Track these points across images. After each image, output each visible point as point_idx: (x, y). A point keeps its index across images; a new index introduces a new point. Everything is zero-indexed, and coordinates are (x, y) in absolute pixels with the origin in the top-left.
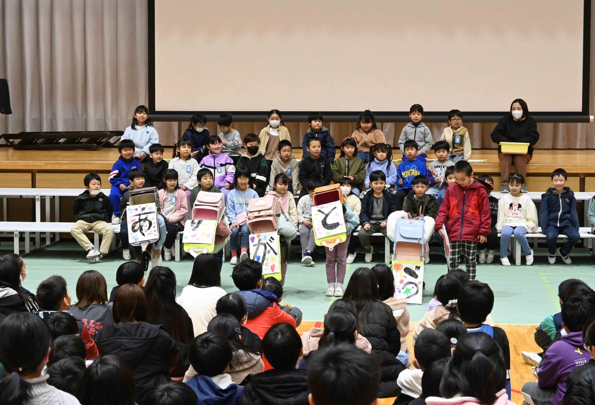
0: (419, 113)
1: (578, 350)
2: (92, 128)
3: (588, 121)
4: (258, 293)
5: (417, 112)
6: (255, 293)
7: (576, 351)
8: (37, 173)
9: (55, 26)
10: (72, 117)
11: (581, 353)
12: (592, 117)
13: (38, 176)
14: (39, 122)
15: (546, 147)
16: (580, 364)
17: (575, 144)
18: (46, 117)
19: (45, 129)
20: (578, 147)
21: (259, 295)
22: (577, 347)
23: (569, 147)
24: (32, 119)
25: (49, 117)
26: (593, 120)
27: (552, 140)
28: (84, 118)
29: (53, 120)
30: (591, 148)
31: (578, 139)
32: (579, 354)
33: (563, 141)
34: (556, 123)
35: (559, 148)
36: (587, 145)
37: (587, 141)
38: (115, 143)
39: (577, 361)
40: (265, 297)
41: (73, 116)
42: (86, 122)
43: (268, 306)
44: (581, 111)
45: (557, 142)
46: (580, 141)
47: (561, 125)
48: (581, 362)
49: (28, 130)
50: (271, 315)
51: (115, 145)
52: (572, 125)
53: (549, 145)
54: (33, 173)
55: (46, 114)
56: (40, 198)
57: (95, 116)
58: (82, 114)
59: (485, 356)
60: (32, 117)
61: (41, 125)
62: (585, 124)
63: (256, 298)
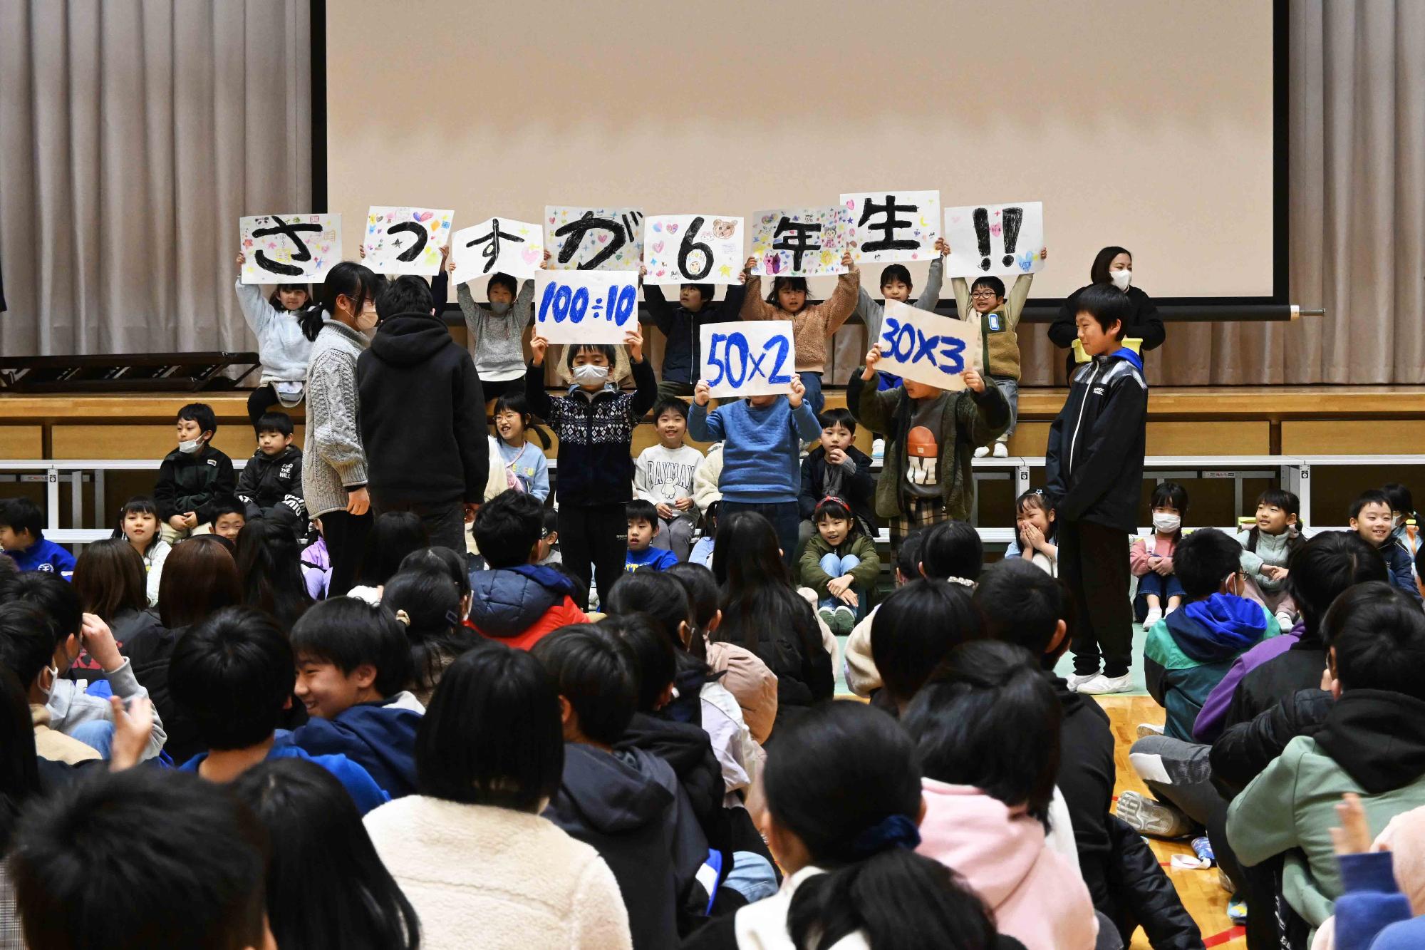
0: (901, 284)
2: (189, 345)
3: (1286, 316)
4: (529, 576)
5: (896, 283)
6: (521, 576)
8: (54, 424)
9: (105, 120)
10: (144, 325)
12: (1295, 309)
13: (57, 433)
14: (72, 334)
15: (1195, 381)
17: (1260, 373)
18: (87, 325)
19: (85, 348)
20: (1266, 381)
21: (530, 582)
23: (1248, 382)
24: (55, 328)
25: (93, 324)
26: (1297, 315)
27: (1208, 365)
28: (171, 325)
29: (102, 331)
30: (1294, 382)
31: (1267, 363)
33: (1233, 368)
34: (1217, 323)
35: (1224, 382)
36: (1285, 375)
37: (1285, 366)
38: (239, 380)
40: (546, 587)
41: (148, 323)
42: (176, 333)
43: (553, 604)
44: (1271, 295)
45: (1220, 371)
46: (1271, 367)
47: (1228, 326)
49: (46, 351)
51: (241, 385)
52: (1252, 325)
53: (1202, 375)
54: (46, 425)
55: (87, 316)
56: (57, 475)
57: (195, 323)
58: (167, 320)
60: (56, 325)
61: (75, 340)
62: (1281, 322)
63: (524, 589)
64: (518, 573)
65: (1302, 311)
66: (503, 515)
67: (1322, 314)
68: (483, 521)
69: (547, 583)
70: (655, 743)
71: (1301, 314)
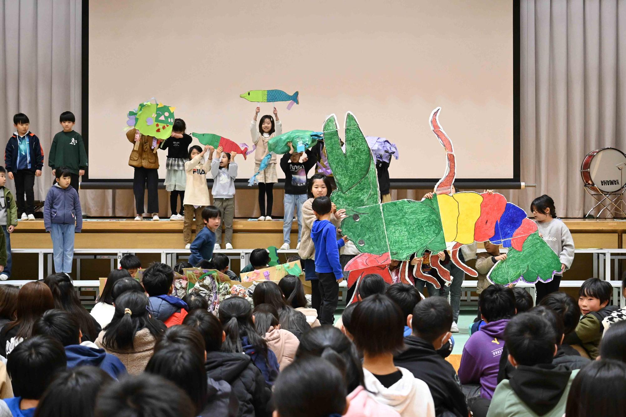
1: (495, 340)
3: (519, 187)
4: (163, 299)
6: (160, 299)
7: (493, 341)
11: (498, 343)
12: (523, 184)
16: (498, 354)
21: (164, 302)
22: (493, 337)
26: (524, 187)
32: (496, 344)
39: (495, 352)
40: (171, 304)
43: (176, 312)
44: (512, 178)
48: (496, 352)
50: (179, 321)
52: (504, 191)
59: (335, 353)
62: (517, 190)
63: (161, 305)
64: (159, 298)
65: (526, 185)
66: (158, 273)
67: (535, 186)
68: (149, 276)
69: (172, 302)
70: (224, 363)
71: (525, 186)
